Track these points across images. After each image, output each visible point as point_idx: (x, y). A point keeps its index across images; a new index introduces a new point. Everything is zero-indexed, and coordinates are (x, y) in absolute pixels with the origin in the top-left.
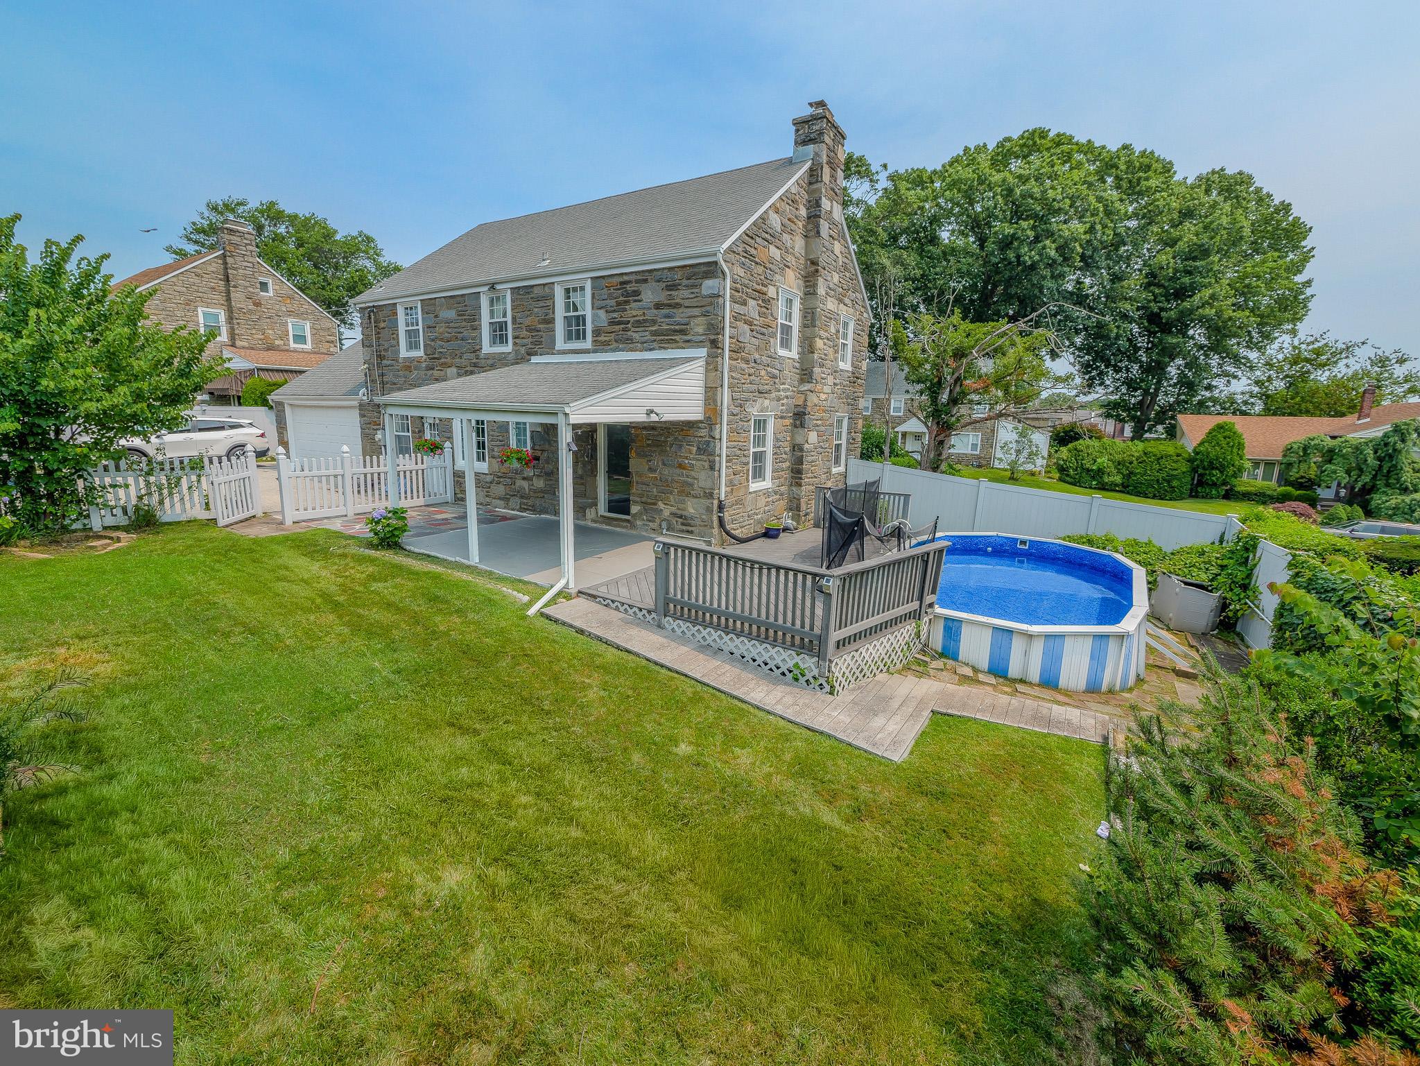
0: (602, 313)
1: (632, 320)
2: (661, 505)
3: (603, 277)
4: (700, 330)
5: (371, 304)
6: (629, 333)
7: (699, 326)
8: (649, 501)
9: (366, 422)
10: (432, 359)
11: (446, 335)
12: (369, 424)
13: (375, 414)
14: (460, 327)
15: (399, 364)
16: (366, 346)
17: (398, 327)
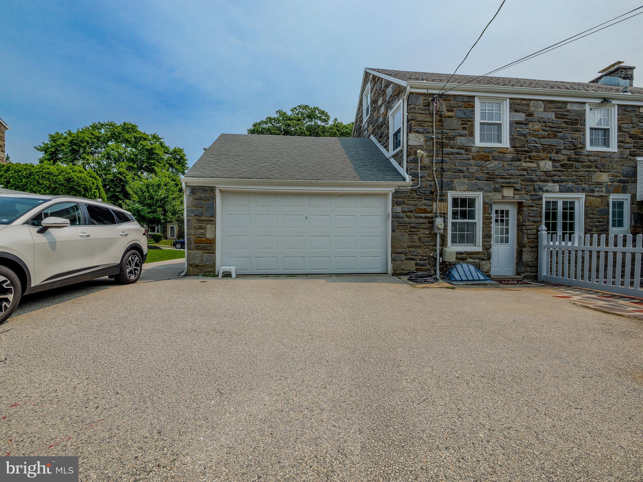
5: (441, 92)
9: (406, 209)
10: (521, 151)
11: (542, 132)
12: (411, 212)
13: (424, 201)
14: (559, 127)
15: (470, 153)
16: (417, 132)
17: (474, 118)
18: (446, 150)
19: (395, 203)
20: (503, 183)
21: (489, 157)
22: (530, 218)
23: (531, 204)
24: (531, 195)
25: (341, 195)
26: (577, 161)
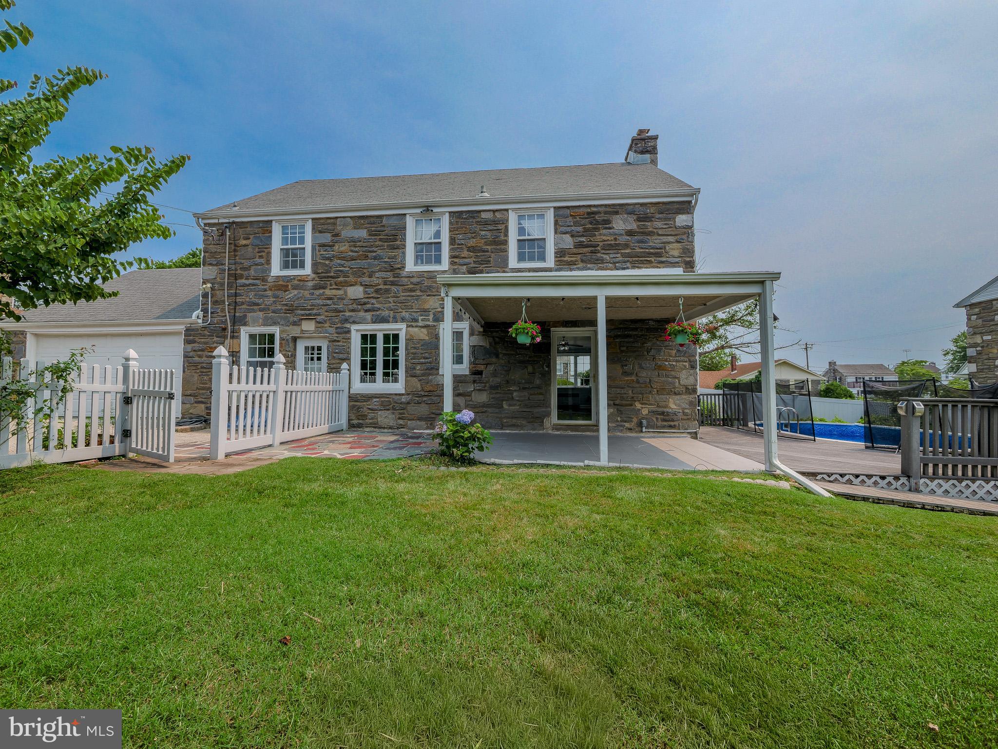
0: (568, 238)
1: (601, 244)
2: (638, 406)
3: (568, 207)
4: (676, 253)
5: (231, 220)
6: (599, 255)
7: (674, 250)
8: (624, 402)
9: (196, 348)
10: (325, 277)
11: (351, 254)
12: (202, 350)
13: (215, 339)
14: (372, 246)
15: (267, 284)
16: (210, 264)
17: (271, 244)
18: (240, 281)
19: (187, 342)
20: (303, 315)
21: (287, 286)
22: (335, 355)
23: (335, 338)
24: (337, 328)
25: (142, 335)
26: (393, 283)
